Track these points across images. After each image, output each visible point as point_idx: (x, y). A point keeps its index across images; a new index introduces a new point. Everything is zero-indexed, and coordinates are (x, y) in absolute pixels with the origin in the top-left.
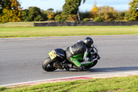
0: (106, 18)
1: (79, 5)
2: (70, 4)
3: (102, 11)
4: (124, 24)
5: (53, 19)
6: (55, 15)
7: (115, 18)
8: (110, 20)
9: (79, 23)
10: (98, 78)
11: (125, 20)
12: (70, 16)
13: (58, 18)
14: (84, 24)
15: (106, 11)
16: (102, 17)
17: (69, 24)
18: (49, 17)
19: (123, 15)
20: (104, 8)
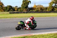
0: (39, 10)
1: (28, 4)
2: (24, 4)
3: (38, 7)
4: (47, 12)
5: (17, 10)
6: (18, 9)
7: (43, 10)
8: (41, 11)
9: (28, 12)
10: (35, 35)
11: (47, 11)
12: (24, 9)
13: (20, 10)
14: (30, 12)
15: (40, 7)
16: (38, 9)
17: (24, 13)
18: (16, 10)
19: (46, 8)
20: (39, 6)
